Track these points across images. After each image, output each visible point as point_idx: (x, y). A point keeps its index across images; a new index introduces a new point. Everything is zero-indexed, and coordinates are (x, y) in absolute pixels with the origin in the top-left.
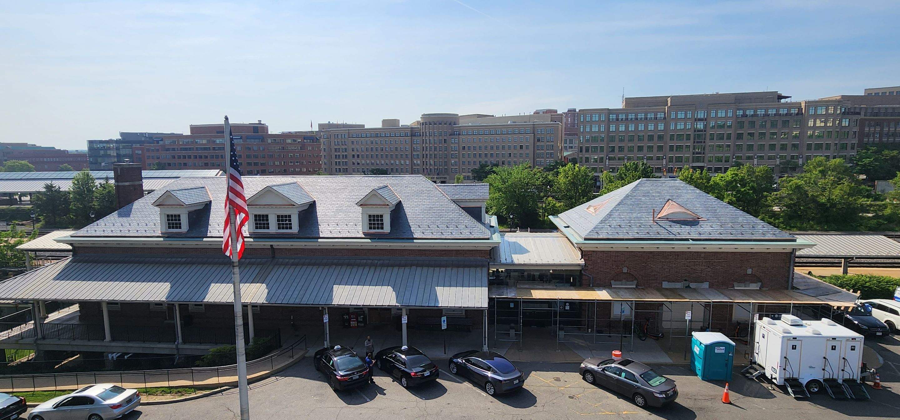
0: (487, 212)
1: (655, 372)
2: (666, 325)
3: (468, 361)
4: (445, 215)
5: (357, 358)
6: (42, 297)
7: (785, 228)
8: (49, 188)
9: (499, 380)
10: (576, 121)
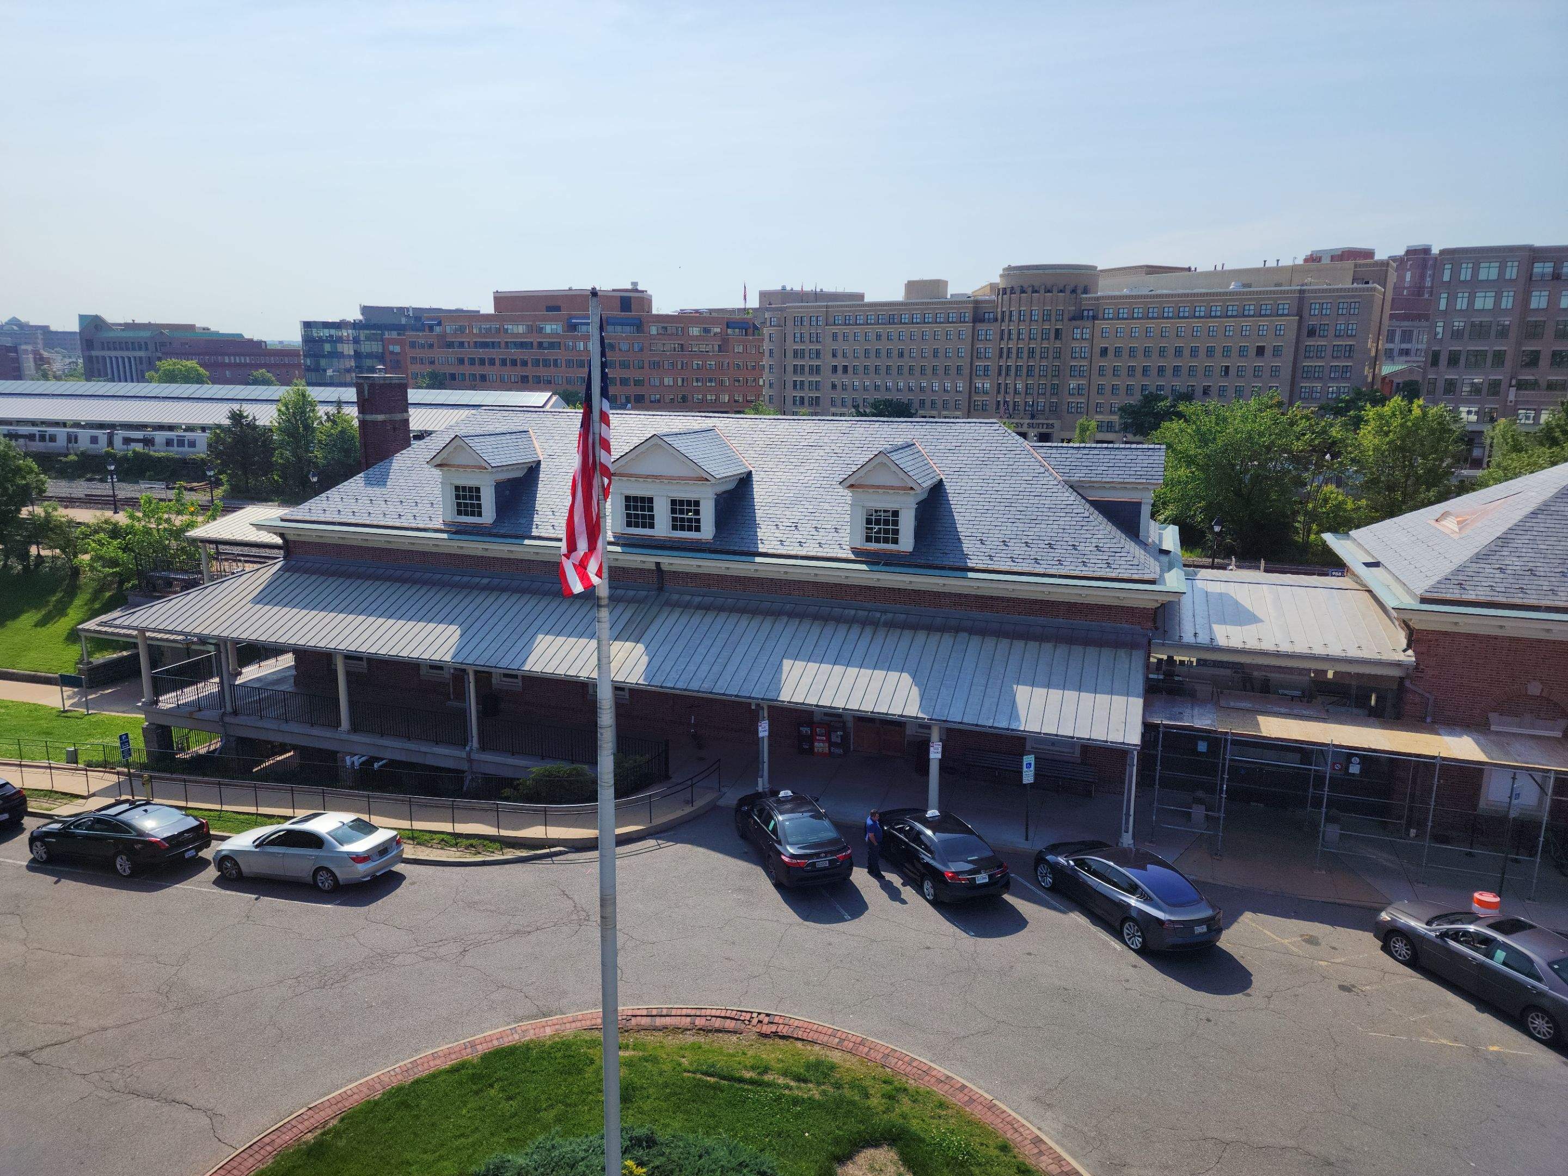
0: (1153, 516)
3: (1081, 863)
4: (1046, 518)
5: (826, 823)
6: (234, 635)
8: (237, 417)
9: (1157, 919)
10: (1428, 279)
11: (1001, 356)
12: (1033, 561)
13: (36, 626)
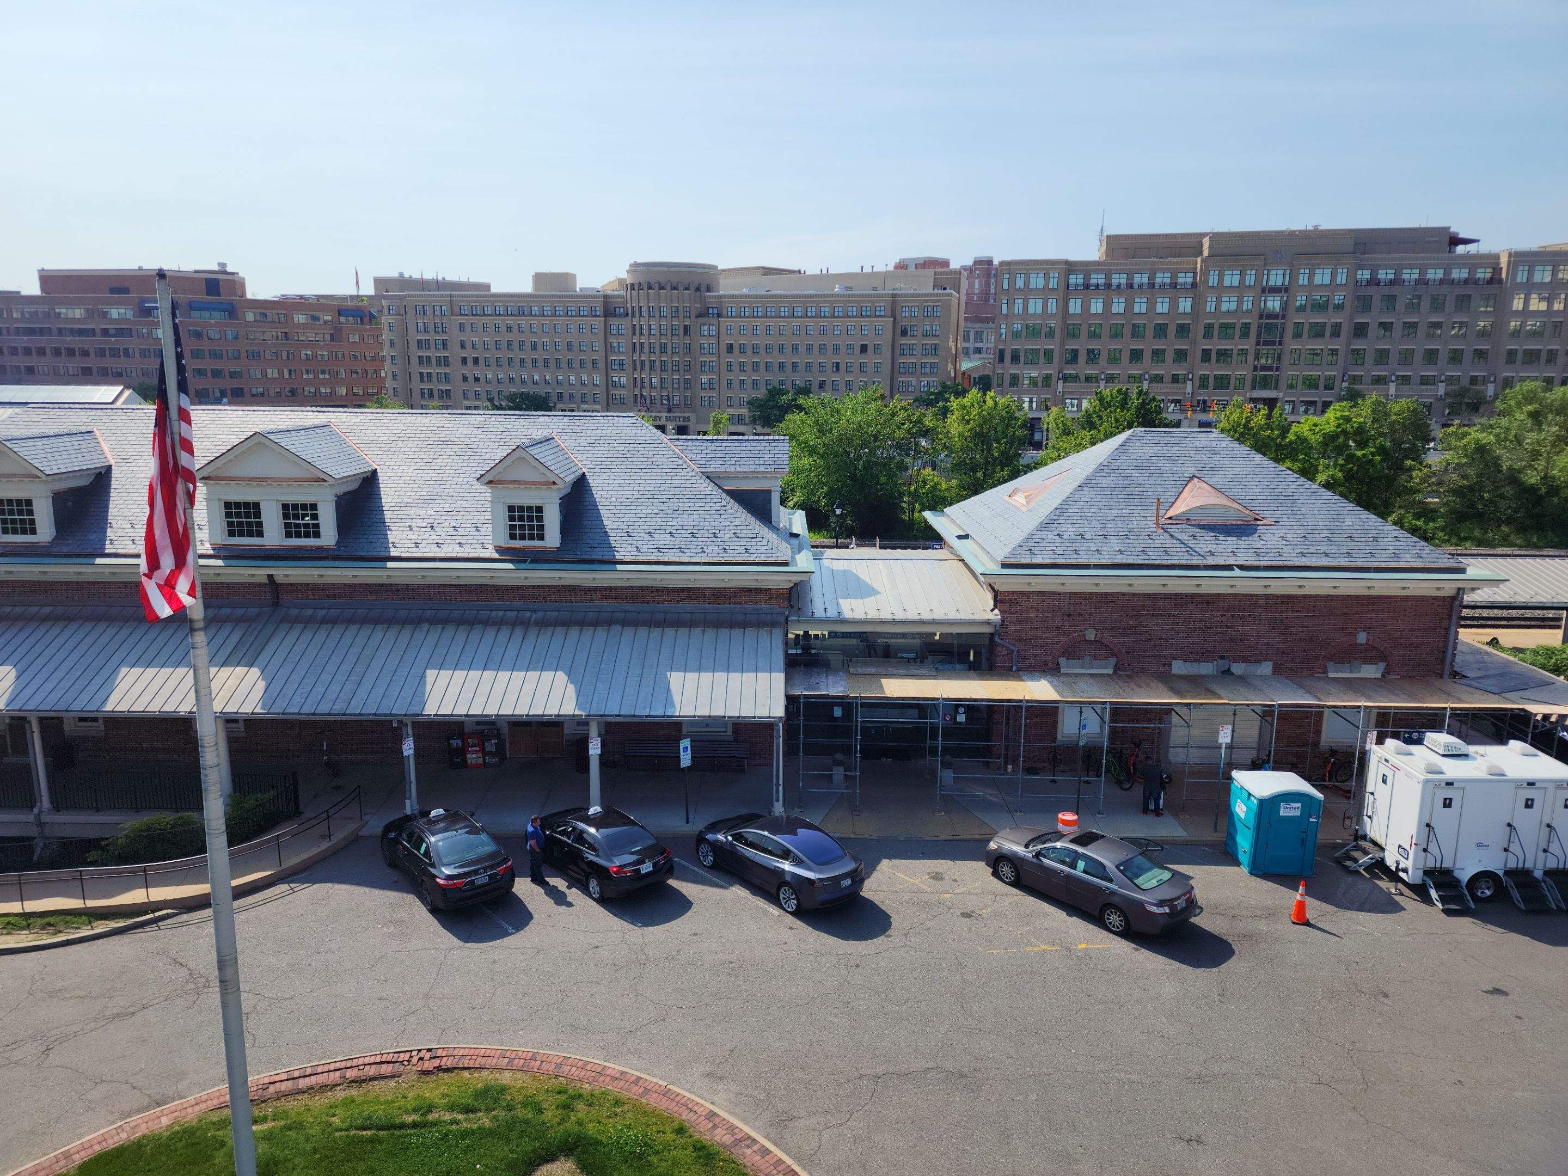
0: (783, 502)
1: (1150, 859)
2: (1176, 756)
3: (738, 837)
4: (688, 508)
7: (1448, 541)
9: (809, 879)
11: (634, 351)
12: (678, 551)
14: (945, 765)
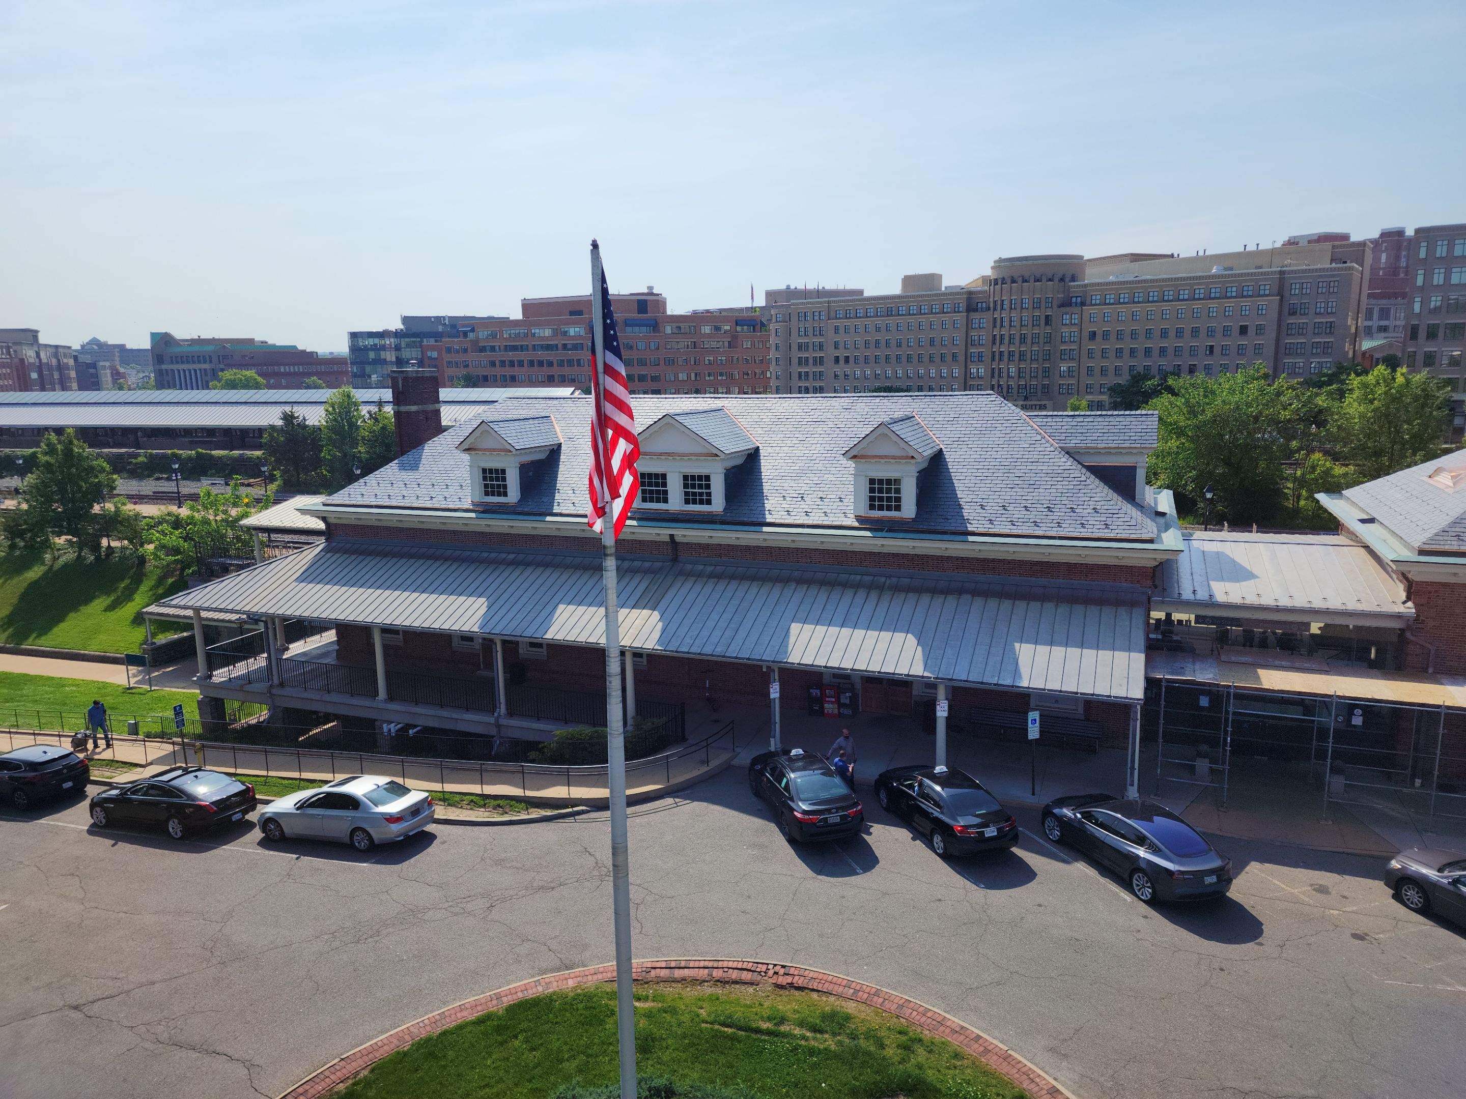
3: (1088, 816)
4: (1044, 483)
6: (280, 612)
8: (288, 418)
9: (1166, 870)
10: (1403, 260)
11: (994, 343)
12: (1033, 525)
13: (105, 610)
14: (1335, 771)
